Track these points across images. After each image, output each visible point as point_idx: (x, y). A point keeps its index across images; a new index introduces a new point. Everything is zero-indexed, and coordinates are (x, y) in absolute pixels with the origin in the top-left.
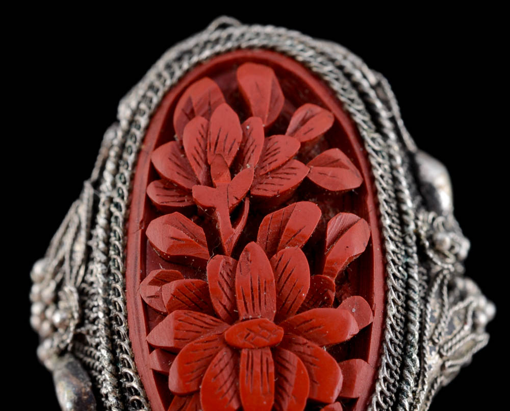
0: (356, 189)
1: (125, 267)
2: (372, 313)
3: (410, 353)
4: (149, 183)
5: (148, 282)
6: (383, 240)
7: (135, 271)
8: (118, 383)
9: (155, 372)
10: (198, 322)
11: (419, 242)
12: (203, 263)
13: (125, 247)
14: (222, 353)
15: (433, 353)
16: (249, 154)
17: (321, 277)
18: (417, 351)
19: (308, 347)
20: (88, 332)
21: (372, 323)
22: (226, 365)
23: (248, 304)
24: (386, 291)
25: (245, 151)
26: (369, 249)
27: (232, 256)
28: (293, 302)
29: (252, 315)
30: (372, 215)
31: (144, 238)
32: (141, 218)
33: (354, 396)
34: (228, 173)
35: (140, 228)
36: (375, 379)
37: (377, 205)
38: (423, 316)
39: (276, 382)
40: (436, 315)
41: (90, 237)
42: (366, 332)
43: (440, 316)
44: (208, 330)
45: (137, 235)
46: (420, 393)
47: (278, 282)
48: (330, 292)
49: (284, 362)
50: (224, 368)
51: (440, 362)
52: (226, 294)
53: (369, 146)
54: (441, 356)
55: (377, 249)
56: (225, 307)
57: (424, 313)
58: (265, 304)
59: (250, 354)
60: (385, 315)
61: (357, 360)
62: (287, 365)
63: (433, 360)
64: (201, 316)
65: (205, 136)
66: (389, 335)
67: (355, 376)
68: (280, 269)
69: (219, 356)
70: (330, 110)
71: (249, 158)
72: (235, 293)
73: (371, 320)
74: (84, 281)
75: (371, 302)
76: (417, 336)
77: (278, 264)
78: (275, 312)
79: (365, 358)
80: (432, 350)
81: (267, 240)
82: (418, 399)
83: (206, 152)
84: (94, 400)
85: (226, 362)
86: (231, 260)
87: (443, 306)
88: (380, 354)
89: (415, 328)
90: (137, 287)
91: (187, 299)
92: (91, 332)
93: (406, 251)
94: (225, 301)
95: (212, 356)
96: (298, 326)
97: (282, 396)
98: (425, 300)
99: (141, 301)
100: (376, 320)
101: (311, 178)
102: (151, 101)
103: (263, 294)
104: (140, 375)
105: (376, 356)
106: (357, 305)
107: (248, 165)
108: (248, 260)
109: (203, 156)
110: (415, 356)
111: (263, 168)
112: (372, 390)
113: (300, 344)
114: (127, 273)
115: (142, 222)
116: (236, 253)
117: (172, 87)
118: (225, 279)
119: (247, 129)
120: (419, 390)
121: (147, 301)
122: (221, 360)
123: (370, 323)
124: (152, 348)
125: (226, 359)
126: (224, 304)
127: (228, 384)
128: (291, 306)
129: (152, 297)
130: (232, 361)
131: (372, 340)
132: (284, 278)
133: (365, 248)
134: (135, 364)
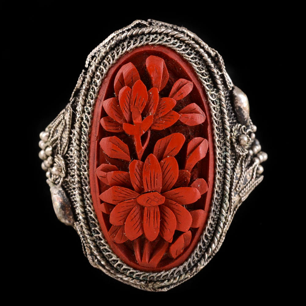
0: (202, 123)
1: (89, 157)
2: (207, 187)
3: (225, 201)
4: (101, 118)
5: (100, 169)
6: (214, 148)
7: (94, 161)
8: (84, 211)
9: (103, 213)
10: (124, 192)
11: (232, 143)
12: (128, 163)
13: (89, 147)
14: (136, 208)
15: (236, 195)
16: (151, 108)
17: (184, 171)
18: (228, 199)
19: (177, 206)
20: (70, 181)
21: (207, 191)
22: (137, 214)
23: (148, 185)
24: (215, 174)
25: (149, 106)
26: (208, 154)
27: (141, 161)
28: (170, 184)
29: (150, 190)
30: (209, 135)
31: (99, 146)
32: (97, 135)
33: (197, 227)
34: (140, 116)
35: (97, 140)
36: (208, 218)
37: (212, 129)
38: (232, 178)
39: (160, 221)
40: (238, 176)
41: (71, 133)
42: (204, 196)
43: (241, 177)
44: (129, 197)
45: (95, 143)
46: (228, 216)
47: (163, 174)
48: (188, 178)
49: (165, 213)
50: (136, 215)
51: (239, 198)
52: (138, 179)
53: (210, 99)
54: (240, 196)
55: (211, 153)
56: (137, 186)
57: (232, 177)
58: (157, 184)
59: (149, 209)
60: (214, 186)
61: (200, 210)
62: (166, 214)
63: (235, 198)
64: (126, 190)
65: (129, 97)
66: (215, 196)
67: (198, 218)
68: (165, 167)
69: (134, 209)
70: (191, 81)
71: (151, 109)
72: (142, 179)
73: (207, 189)
74: (67, 153)
75: (207, 181)
76: (229, 192)
77: (163, 165)
78: (161, 188)
79: (203, 209)
80: (235, 194)
81: (158, 152)
82: (228, 220)
83: (130, 105)
84: (72, 213)
85: (137, 212)
86: (141, 162)
87: (242, 171)
88: (211, 205)
89: (227, 188)
90: (95, 169)
91: (119, 180)
92: (71, 181)
93: (225, 149)
94: (137, 183)
95: (131, 210)
96: (172, 195)
97: (163, 228)
98: (233, 170)
99: (96, 177)
100: (209, 190)
101: (181, 120)
102: (103, 71)
103: (156, 179)
104: (96, 212)
105: (208, 207)
106: (200, 183)
107: (150, 113)
108: (149, 163)
109: (128, 107)
110: (227, 201)
111: (158, 115)
112: (206, 223)
113: (173, 204)
114: (90, 160)
115: (97, 137)
116: (143, 159)
117: (113, 65)
118: (138, 172)
119: (150, 94)
120: (228, 215)
121: (100, 178)
122: (135, 211)
123: (206, 191)
124: (102, 202)
125: (137, 211)
126: (137, 184)
127: (138, 223)
128: (169, 185)
129: (102, 177)
130: (140, 211)
131: (207, 200)
132: (166, 172)
133: (205, 155)
134: (93, 206)
